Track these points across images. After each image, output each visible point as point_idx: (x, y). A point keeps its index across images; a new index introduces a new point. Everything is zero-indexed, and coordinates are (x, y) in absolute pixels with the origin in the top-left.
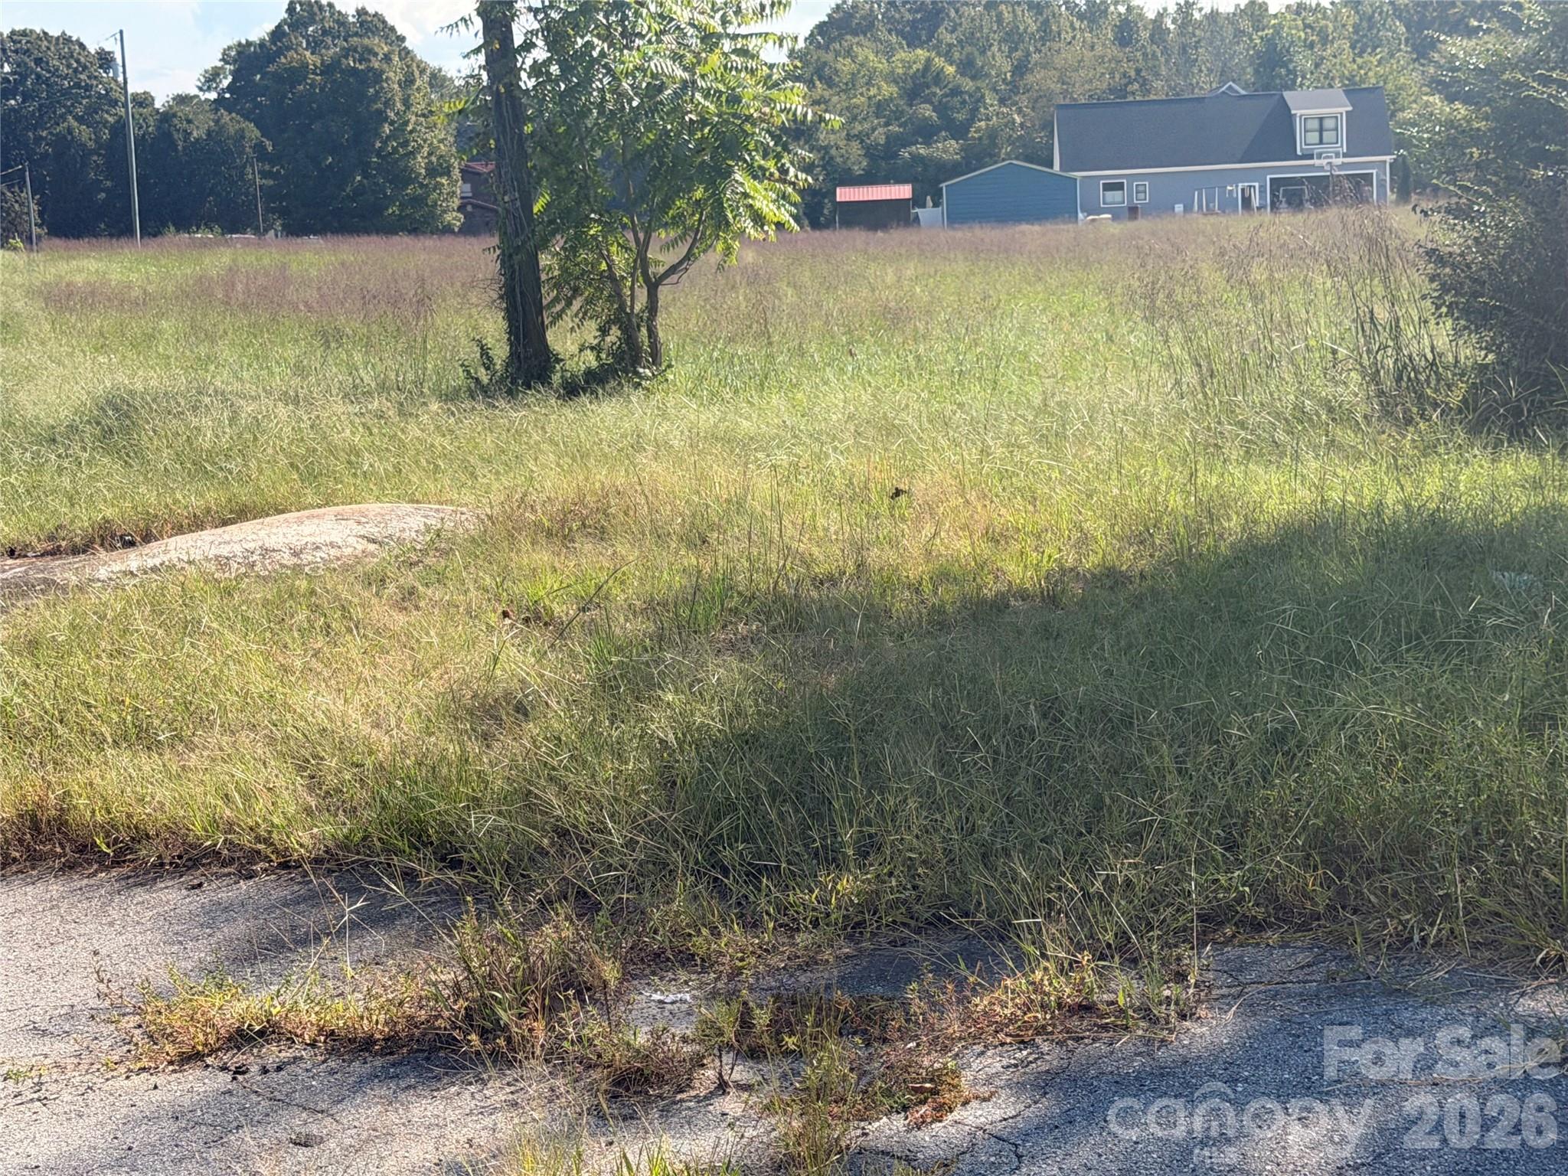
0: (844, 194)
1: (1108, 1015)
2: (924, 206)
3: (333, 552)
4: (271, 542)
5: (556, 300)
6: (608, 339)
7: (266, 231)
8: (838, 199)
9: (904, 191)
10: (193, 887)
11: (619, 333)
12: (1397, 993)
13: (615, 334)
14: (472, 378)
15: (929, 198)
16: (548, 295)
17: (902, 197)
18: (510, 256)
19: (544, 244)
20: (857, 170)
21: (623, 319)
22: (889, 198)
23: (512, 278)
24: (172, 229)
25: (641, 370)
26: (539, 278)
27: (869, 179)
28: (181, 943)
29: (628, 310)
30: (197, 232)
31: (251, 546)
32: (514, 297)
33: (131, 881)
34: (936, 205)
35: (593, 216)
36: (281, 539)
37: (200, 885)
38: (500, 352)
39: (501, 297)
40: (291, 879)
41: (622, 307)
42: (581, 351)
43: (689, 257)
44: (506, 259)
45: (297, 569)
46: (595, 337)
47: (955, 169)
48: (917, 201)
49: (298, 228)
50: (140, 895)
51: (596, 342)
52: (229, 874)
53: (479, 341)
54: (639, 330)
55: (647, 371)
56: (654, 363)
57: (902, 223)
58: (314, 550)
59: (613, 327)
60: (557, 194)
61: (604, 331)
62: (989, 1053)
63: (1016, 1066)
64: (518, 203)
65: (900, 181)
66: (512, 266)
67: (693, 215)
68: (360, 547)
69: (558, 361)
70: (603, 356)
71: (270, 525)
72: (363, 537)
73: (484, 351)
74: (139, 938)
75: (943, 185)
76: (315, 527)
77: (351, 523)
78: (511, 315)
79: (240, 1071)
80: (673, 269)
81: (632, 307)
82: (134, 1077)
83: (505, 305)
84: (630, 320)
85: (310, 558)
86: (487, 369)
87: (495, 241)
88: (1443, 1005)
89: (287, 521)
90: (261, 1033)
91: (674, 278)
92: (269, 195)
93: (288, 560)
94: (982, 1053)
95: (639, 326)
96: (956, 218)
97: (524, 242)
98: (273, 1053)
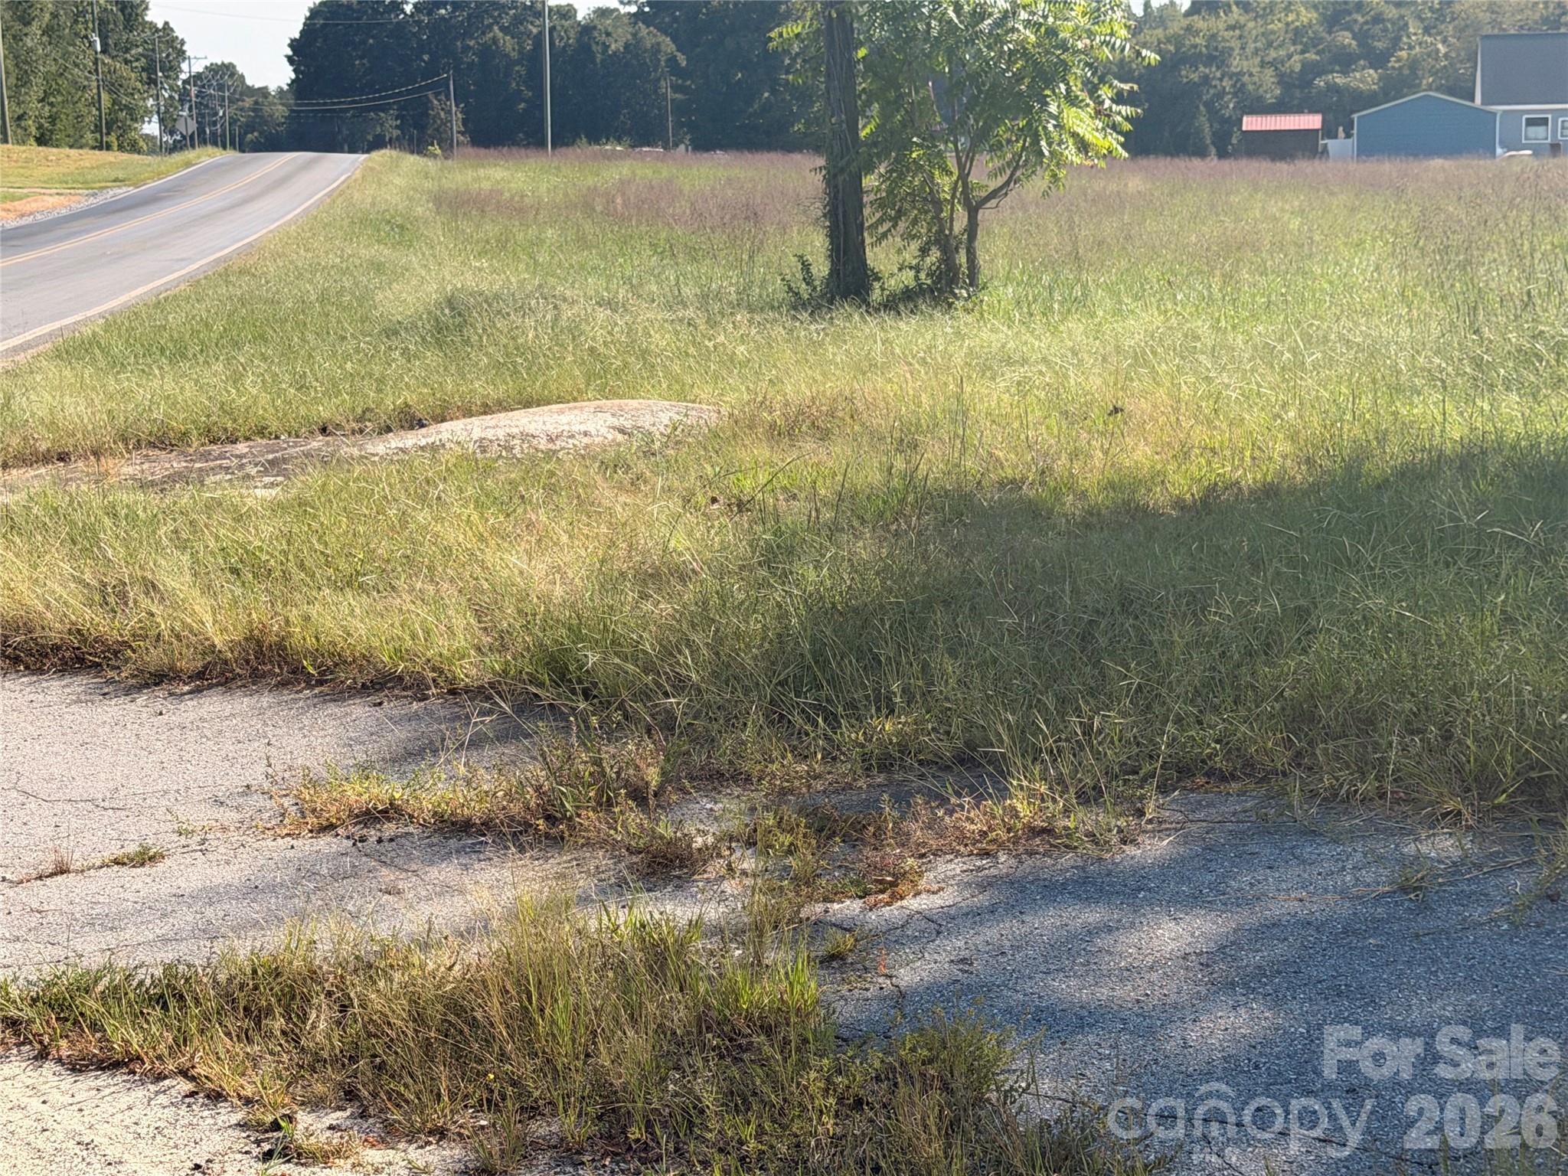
0: (1250, 123)
1: (1061, 837)
2: (1336, 137)
3: (586, 440)
4: (531, 429)
5: (881, 221)
6: (928, 260)
7: (676, 145)
8: (1244, 128)
9: (1312, 121)
10: (375, 705)
11: (939, 254)
12: (1311, 833)
13: (935, 255)
14: (793, 292)
15: (1341, 129)
16: (870, 215)
17: (1311, 127)
18: (835, 176)
19: (870, 168)
20: (1270, 99)
21: (943, 241)
22: (1297, 128)
23: (836, 198)
24: (584, 140)
25: (957, 291)
26: (862, 199)
27: (1280, 108)
28: (351, 746)
29: (947, 232)
30: (606, 144)
31: (515, 431)
32: (837, 215)
33: (328, 697)
34: (1348, 136)
35: (915, 139)
36: (540, 426)
37: (380, 704)
38: (821, 269)
39: (825, 216)
40: (456, 703)
41: (941, 231)
42: (900, 270)
43: (1007, 183)
44: (831, 180)
45: (550, 454)
46: (915, 258)
47: (1371, 99)
48: (1329, 131)
49: (704, 144)
50: (333, 709)
51: (914, 262)
52: (405, 697)
53: (801, 257)
54: (957, 252)
55: (963, 291)
56: (971, 284)
57: (1307, 154)
58: (569, 437)
59: (933, 248)
60: (886, 116)
61: (924, 251)
62: (956, 861)
63: (972, 871)
64: (844, 126)
65: (1312, 111)
66: (836, 186)
67: (1017, 141)
68: (610, 437)
69: (878, 279)
70: (923, 276)
71: (534, 414)
72: (614, 428)
73: (806, 266)
74: (320, 740)
75: (1355, 116)
76: (572, 417)
77: (608, 415)
78: (833, 235)
79: (363, 839)
80: (993, 194)
81: (951, 229)
82: (279, 840)
83: (828, 224)
84: (948, 240)
85: (563, 444)
86: (808, 284)
87: (821, 162)
88: (1342, 844)
89: (550, 411)
90: (385, 811)
91: (993, 202)
92: (679, 109)
93: (543, 444)
94: (951, 860)
95: (957, 249)
96: (1366, 150)
97: (848, 164)
98: (390, 829)
